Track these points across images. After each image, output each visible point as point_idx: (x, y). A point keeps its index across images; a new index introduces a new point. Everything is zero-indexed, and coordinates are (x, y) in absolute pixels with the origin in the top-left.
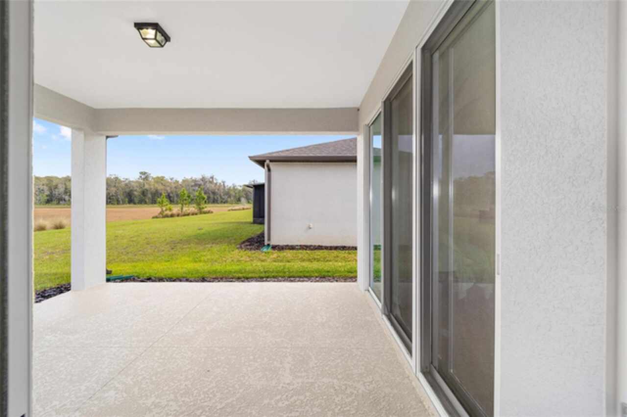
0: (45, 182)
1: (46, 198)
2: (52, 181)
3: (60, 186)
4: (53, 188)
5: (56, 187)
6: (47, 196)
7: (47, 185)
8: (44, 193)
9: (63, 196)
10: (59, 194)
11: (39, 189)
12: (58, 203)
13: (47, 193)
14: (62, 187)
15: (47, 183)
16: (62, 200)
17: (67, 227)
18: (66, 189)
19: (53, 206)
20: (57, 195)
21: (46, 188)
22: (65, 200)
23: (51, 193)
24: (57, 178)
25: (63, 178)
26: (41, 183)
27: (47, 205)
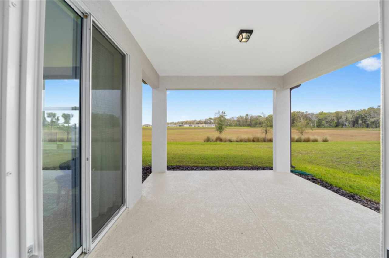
0: (335, 115)
1: (335, 124)
2: (339, 114)
3: (343, 117)
4: (339, 118)
5: (341, 117)
6: (336, 123)
8: (334, 121)
9: (345, 123)
10: (343, 122)
11: (332, 119)
12: (342, 127)
14: (344, 117)
15: (336, 115)
17: (329, 141)
18: (346, 118)
19: (339, 129)
20: (341, 122)
21: (335, 118)
22: (346, 125)
23: (338, 121)
24: (342, 112)
25: (345, 112)
26: (333, 116)
27: (336, 128)
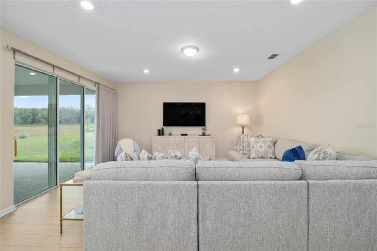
1: (31, 121)
2: (35, 111)
4: (35, 115)
7: (32, 113)
11: (27, 115)
13: (32, 118)
16: (40, 122)
18: (42, 115)
26: (29, 112)
27: (32, 125)
